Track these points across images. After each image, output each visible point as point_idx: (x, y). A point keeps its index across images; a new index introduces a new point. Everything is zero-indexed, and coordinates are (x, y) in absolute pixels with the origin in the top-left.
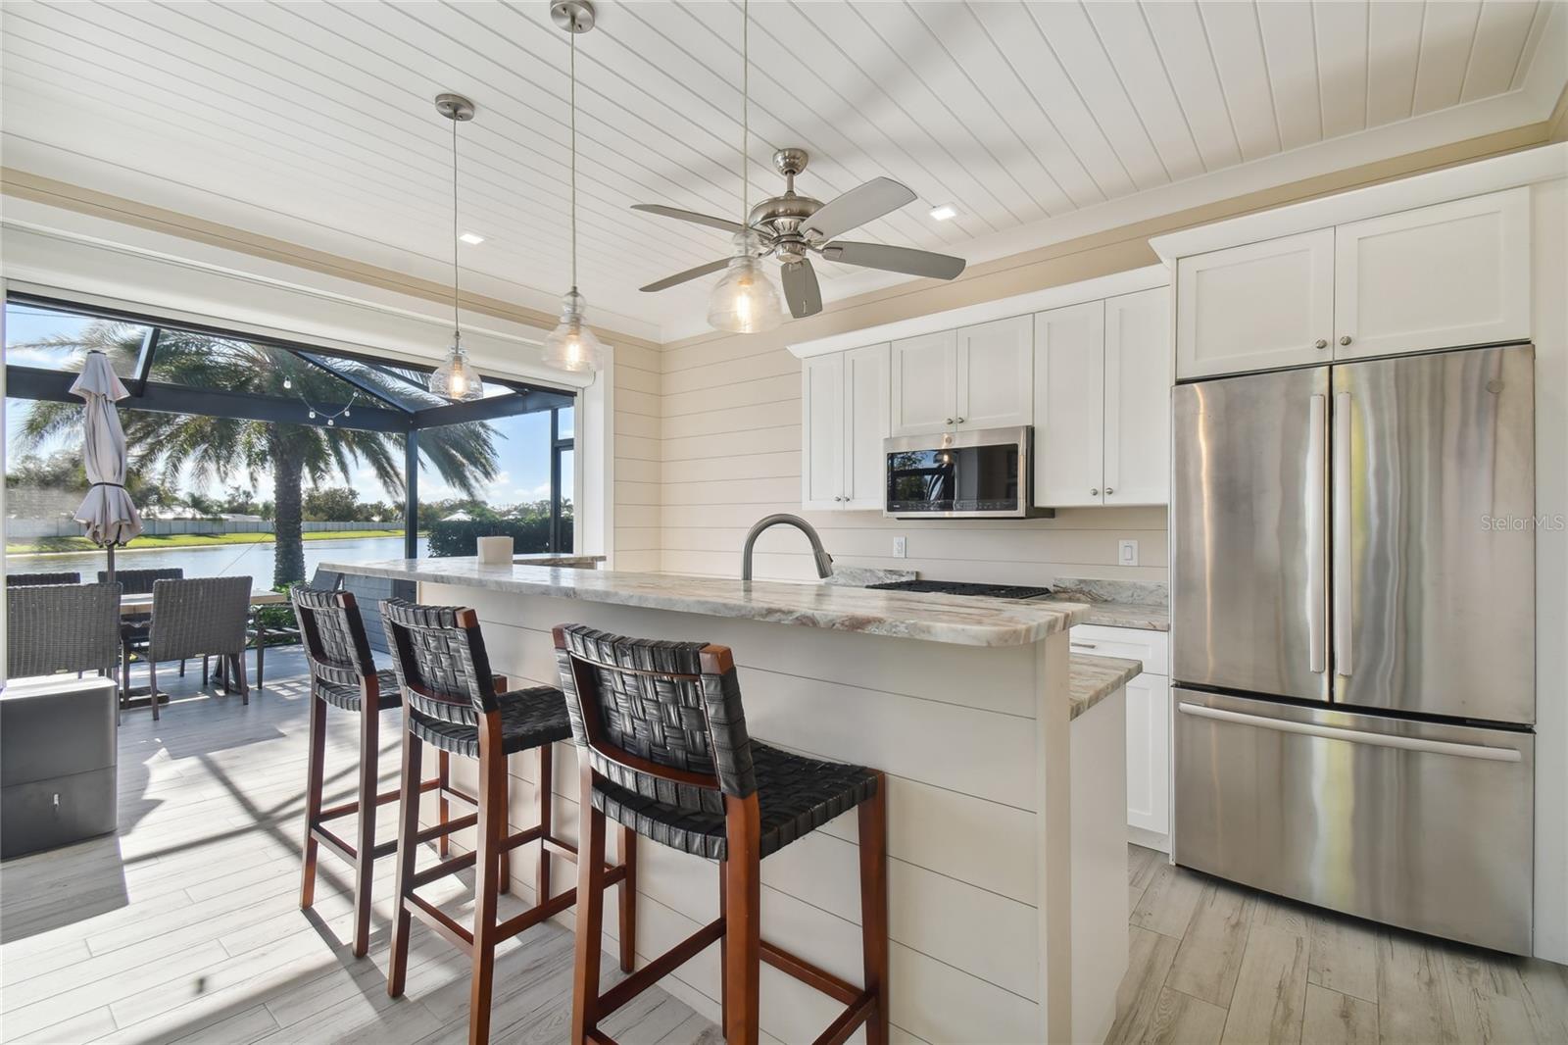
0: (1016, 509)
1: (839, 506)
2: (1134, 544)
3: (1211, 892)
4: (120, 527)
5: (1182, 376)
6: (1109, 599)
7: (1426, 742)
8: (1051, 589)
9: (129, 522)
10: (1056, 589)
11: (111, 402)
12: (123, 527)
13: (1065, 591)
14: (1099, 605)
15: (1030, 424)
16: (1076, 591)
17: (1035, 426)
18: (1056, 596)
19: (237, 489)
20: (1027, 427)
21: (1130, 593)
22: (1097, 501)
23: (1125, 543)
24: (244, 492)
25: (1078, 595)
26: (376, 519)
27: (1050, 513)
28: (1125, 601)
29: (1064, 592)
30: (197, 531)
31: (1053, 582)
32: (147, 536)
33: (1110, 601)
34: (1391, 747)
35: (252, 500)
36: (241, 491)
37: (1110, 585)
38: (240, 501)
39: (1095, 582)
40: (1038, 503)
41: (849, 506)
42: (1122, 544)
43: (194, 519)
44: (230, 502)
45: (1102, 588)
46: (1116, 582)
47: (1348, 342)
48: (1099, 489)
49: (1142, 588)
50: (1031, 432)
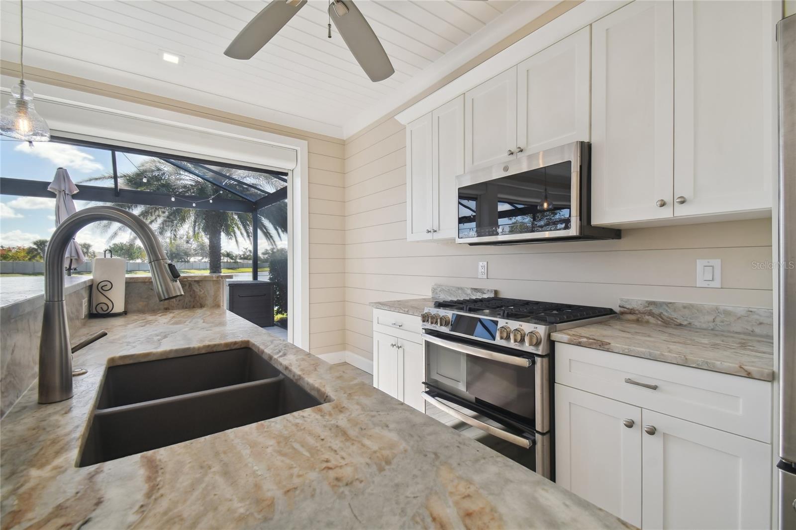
2: (717, 263)
4: (71, 260)
6: (685, 323)
8: (617, 309)
9: (76, 257)
10: (622, 309)
11: (68, 194)
12: (73, 260)
13: (632, 312)
14: (670, 330)
15: (586, 140)
16: (643, 313)
17: (592, 142)
18: (621, 316)
19: (246, 249)
20: (582, 143)
21: (711, 318)
22: (665, 214)
23: (705, 262)
25: (647, 317)
27: (614, 233)
28: (704, 326)
29: (630, 313)
31: (619, 302)
33: (685, 326)
37: (685, 307)
38: (248, 254)
39: (667, 304)
40: (596, 220)
41: (436, 236)
42: (700, 264)
43: (227, 262)
44: (244, 255)
45: (675, 311)
46: (690, 304)
48: (668, 198)
49: (727, 313)
50: (586, 150)
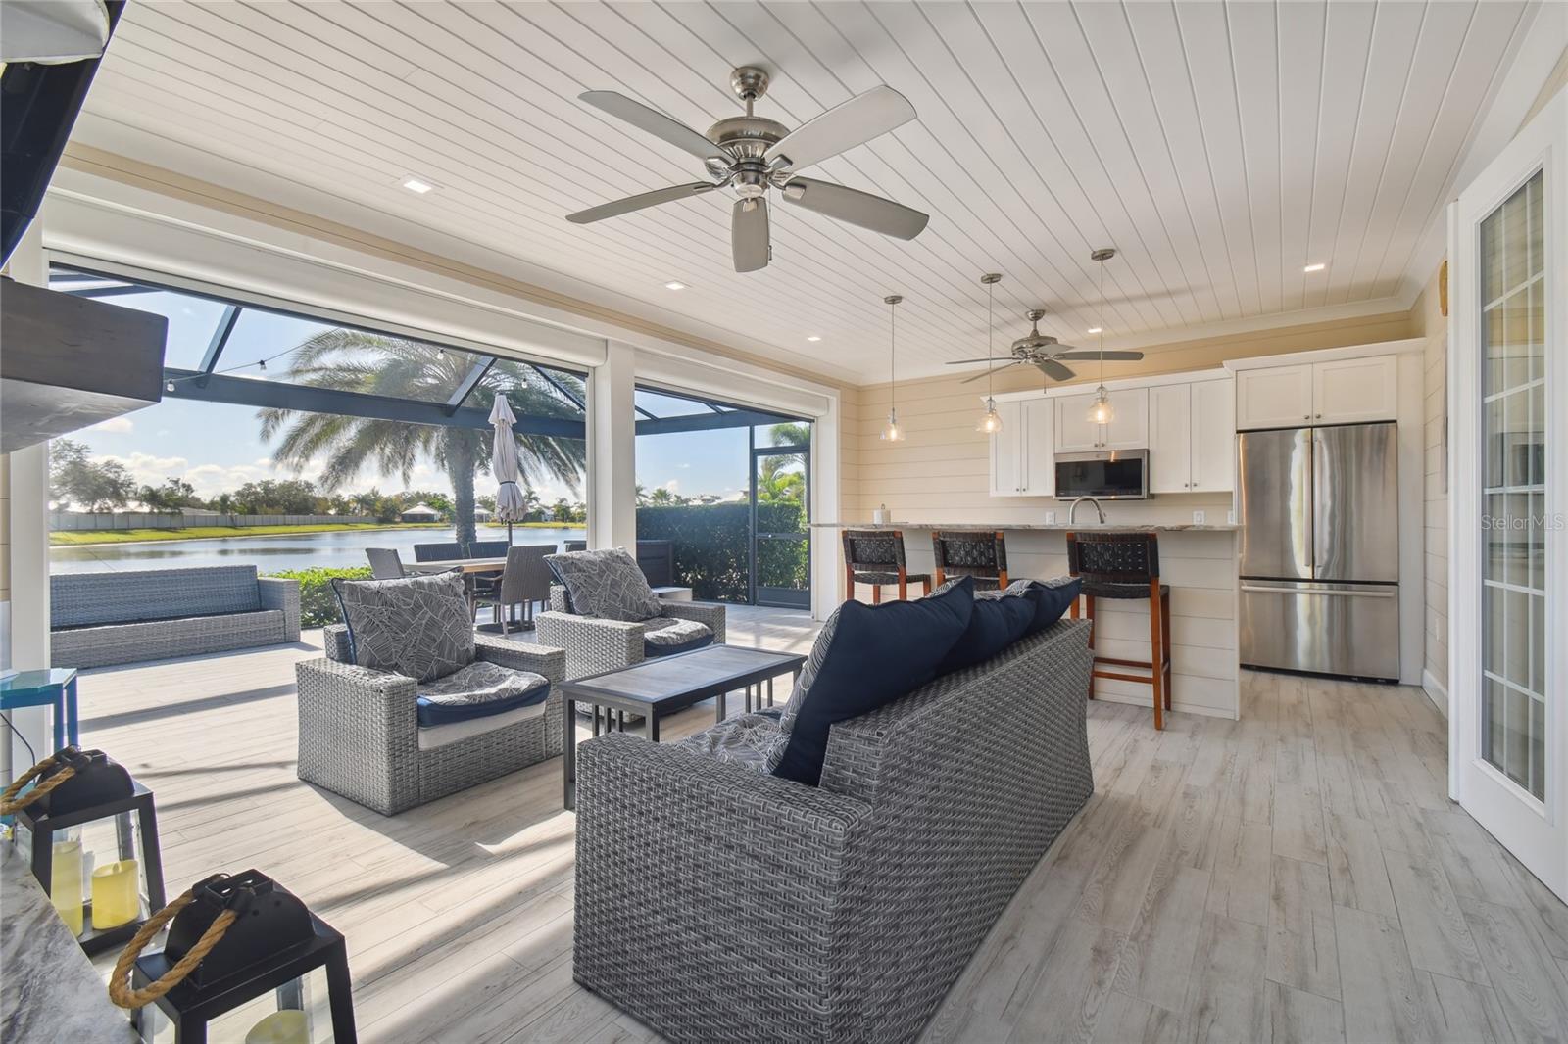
0: (1140, 494)
1: (1018, 494)
2: (1203, 513)
3: (1258, 673)
5: (1239, 429)
7: (1355, 591)
15: (1147, 447)
17: (1150, 448)
22: (1187, 490)
24: (184, 485)
26: (332, 512)
30: (155, 525)
32: (107, 531)
34: (1337, 596)
35: (193, 494)
36: (180, 484)
40: (1153, 491)
42: (1195, 513)
47: (1319, 417)
48: (1188, 483)
50: (1147, 452)
